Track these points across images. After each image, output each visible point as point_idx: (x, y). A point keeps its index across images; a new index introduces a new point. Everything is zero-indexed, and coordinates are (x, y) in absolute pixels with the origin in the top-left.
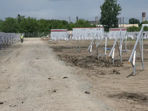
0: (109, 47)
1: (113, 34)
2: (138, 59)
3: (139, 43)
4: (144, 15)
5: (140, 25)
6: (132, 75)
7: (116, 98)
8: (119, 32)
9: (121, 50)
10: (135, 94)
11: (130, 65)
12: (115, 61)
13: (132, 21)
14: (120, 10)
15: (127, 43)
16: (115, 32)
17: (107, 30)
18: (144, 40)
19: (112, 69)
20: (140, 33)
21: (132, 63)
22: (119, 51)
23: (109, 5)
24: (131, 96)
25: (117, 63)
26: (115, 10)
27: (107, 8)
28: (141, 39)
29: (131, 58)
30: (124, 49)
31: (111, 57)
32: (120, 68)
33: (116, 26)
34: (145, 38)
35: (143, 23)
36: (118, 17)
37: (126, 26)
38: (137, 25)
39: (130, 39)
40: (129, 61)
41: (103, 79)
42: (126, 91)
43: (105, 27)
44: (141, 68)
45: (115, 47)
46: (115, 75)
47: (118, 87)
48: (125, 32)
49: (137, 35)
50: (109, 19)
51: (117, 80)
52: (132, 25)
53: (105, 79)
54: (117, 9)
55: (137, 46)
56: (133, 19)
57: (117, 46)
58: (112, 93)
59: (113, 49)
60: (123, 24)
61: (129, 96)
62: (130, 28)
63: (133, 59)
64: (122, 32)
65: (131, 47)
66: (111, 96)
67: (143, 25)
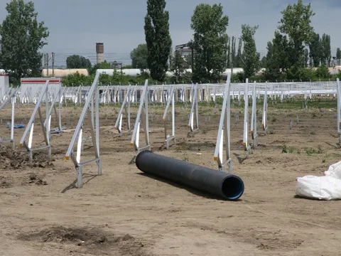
0: (21, 122)
1: (30, 92)
2: (88, 149)
3: (89, 112)
4: (99, 47)
5: (92, 72)
6: (73, 186)
7: (36, 242)
8: (44, 86)
9: (49, 129)
10: (81, 231)
11: (70, 163)
12: (35, 154)
13: (74, 62)
14: (45, 36)
15: (62, 112)
16: (35, 87)
17: (14, 81)
18: (101, 105)
19: (26, 172)
20: (91, 89)
21: (73, 157)
22: (44, 130)
23: (20, 24)
24: (72, 235)
25: (40, 158)
26: (33, 33)
27: (14, 28)
28: (94, 104)
29: (70, 148)
30: (57, 126)
31: (25, 145)
32: (46, 170)
33: (37, 73)
34: (104, 100)
35: (98, 67)
36: (40, 51)
37: (59, 72)
38: (84, 72)
39: (69, 103)
40: (68, 154)
41: (7, 197)
42: (60, 223)
43: (10, 75)
44: (95, 170)
45: (35, 121)
46: (34, 188)
47: (42, 215)
48: (58, 86)
49: (84, 93)
50: (20, 56)
51: (39, 199)
52: (73, 71)
53: (11, 197)
54: (38, 34)
55: (85, 119)
56: (75, 57)
57: (40, 120)
58: (26, 230)
59: (31, 127)
60: (53, 67)
61: (67, 236)
62: (70, 77)
64: (51, 86)
65: (71, 122)
66: (24, 238)
67: (100, 71)
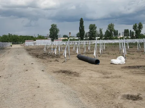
0: (54, 49)
1: (56, 43)
2: (67, 54)
3: (67, 47)
4: (70, 33)
5: (68, 38)
6: (64, 62)
7: (56, 73)
8: (58, 41)
9: (59, 50)
10: (66, 71)
11: (64, 57)
12: (56, 55)
13: (65, 36)
14: (59, 31)
15: (62, 46)
16: (57, 41)
17: (53, 40)
18: (70, 45)
19: (55, 59)
20: (68, 42)
21: (64, 56)
22: (58, 50)
23: (53, 29)
24: (64, 72)
25: (58, 56)
26: (56, 31)
27: (52, 30)
29: (64, 54)
30: (61, 49)
31: (55, 53)
32: (59, 59)
33: (57, 39)
34: (71, 44)
35: (69, 37)
36: (58, 34)
37: (62, 38)
38: (67, 38)
39: (63, 45)
40: (63, 55)
41: (51, 64)
42: (62, 69)
43: (52, 39)
44: (69, 58)
45: (57, 49)
46: (56, 62)
47: (58, 68)
48: (61, 41)
49: (67, 43)
50: (54, 35)
51: (57, 64)
52: (64, 38)
53: (52, 64)
54: (57, 31)
55: (67, 48)
56: (65, 35)
57: (58, 48)
58: (55, 71)
59: (56, 50)
60: (60, 37)
61: (63, 72)
62: (64, 39)
63: (65, 54)
64: (60, 41)
65: (64, 48)
66: (54, 72)
67: (70, 38)
